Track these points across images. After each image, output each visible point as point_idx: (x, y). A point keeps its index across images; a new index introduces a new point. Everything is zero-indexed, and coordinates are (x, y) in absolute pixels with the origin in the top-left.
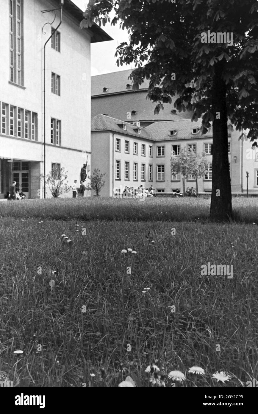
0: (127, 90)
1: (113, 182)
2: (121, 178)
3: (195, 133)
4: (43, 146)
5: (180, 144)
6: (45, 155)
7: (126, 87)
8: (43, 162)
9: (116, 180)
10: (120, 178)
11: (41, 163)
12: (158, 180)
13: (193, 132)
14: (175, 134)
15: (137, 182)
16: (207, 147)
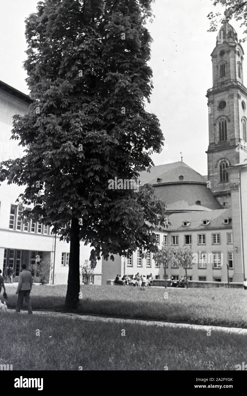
0: (157, 183)
1: (124, 269)
2: (134, 265)
3: (205, 225)
4: (54, 239)
5: (192, 234)
6: (55, 246)
7: (157, 180)
8: (53, 252)
9: (128, 266)
10: (132, 265)
11: (51, 253)
12: (173, 267)
13: (203, 223)
14: (188, 224)
15: (150, 268)
16: (215, 237)
